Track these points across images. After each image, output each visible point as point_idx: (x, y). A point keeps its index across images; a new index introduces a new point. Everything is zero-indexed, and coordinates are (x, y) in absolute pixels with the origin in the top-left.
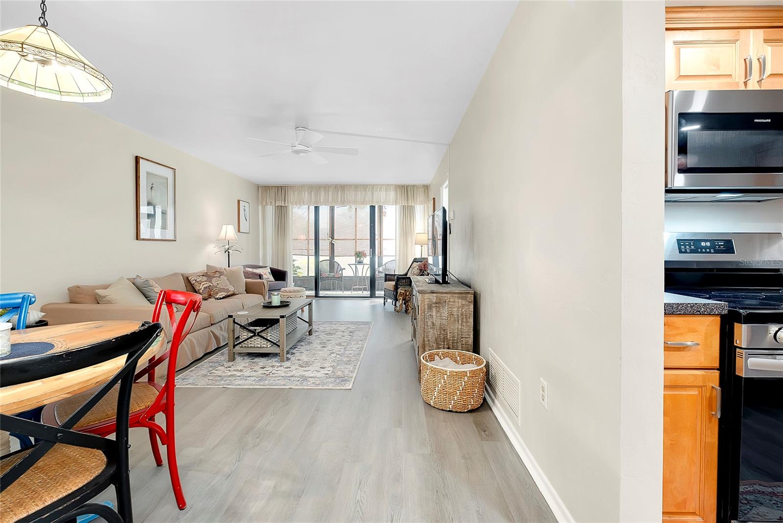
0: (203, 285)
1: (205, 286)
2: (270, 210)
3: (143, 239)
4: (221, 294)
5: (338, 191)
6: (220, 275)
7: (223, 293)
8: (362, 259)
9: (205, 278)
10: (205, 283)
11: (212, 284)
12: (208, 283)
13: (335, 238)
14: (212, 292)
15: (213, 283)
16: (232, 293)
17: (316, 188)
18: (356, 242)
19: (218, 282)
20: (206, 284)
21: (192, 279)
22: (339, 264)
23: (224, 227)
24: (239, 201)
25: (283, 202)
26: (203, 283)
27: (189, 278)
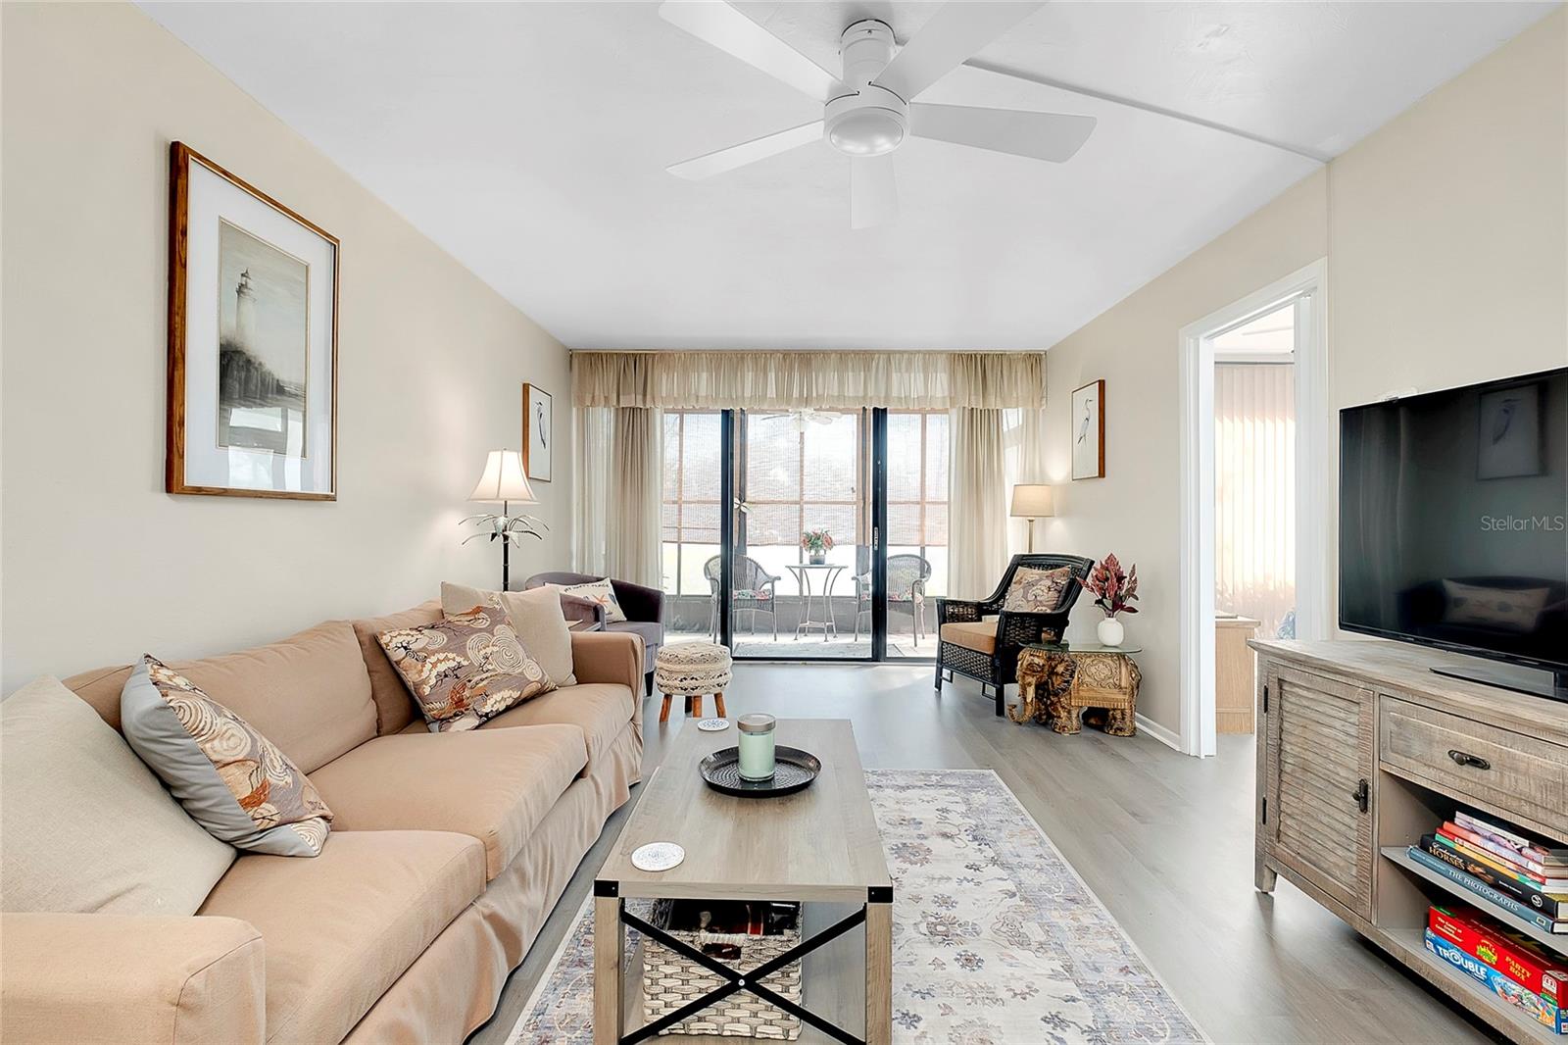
0: (434, 665)
1: (442, 667)
2: (604, 421)
3: (198, 491)
4: (497, 697)
5: (791, 369)
6: (494, 624)
7: (506, 693)
8: (822, 552)
9: (440, 638)
10: (441, 656)
11: (467, 658)
12: (451, 656)
13: (748, 499)
14: (467, 693)
15: (470, 653)
16: (533, 687)
17: (730, 360)
18: (802, 510)
19: (489, 650)
20: (447, 659)
21: (392, 642)
22: (758, 567)
23: (494, 457)
24: (526, 388)
25: (640, 397)
26: (433, 659)
27: (384, 640)
